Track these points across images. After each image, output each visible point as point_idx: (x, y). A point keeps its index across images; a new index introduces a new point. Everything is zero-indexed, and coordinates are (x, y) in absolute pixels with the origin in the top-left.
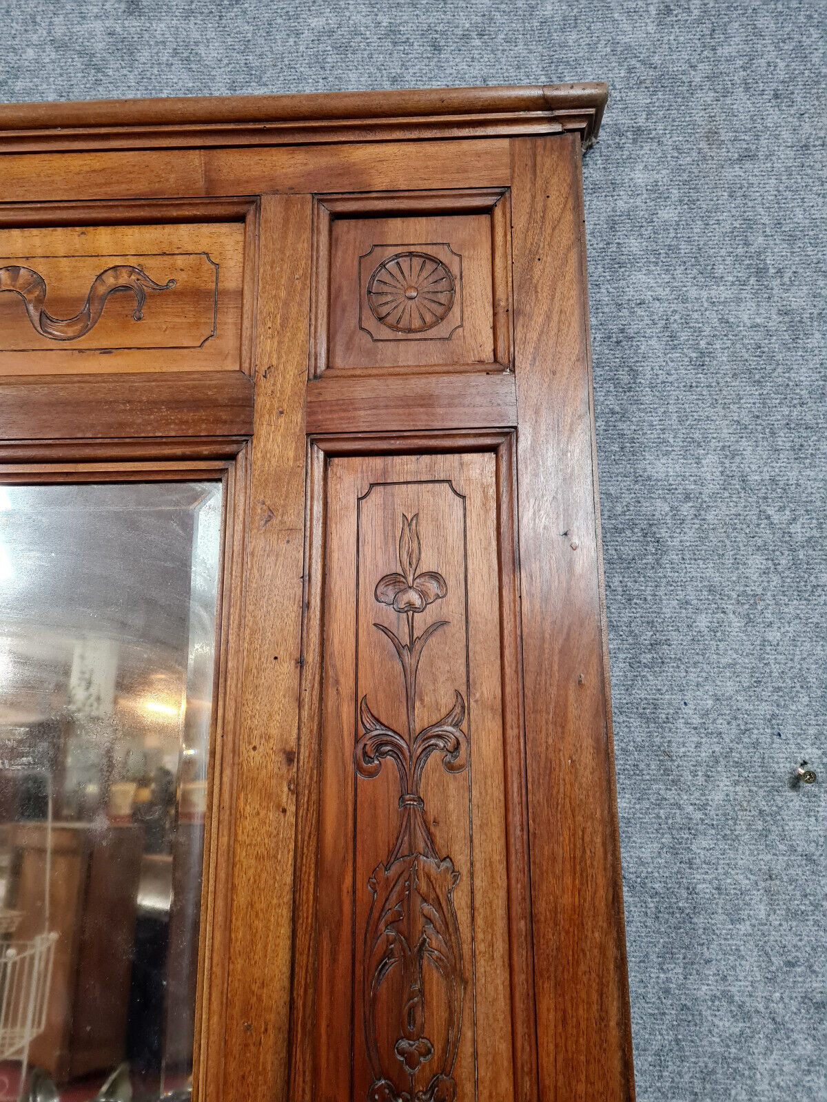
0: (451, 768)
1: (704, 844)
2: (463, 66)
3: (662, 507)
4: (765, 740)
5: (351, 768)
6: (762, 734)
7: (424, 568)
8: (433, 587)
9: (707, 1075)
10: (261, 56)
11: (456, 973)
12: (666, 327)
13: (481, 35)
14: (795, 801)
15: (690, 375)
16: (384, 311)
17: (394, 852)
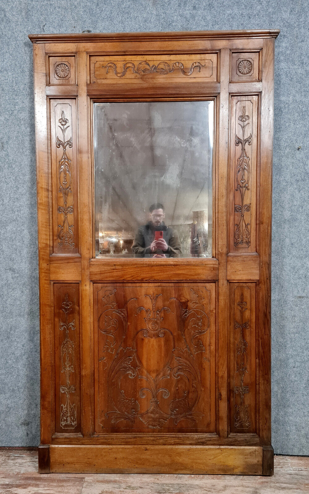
0: (249, 145)
1: (284, 158)
2: (254, 22)
3: (282, 105)
4: (295, 143)
5: (235, 145)
7: (246, 114)
8: (247, 118)
9: (281, 191)
10: (218, 19)
11: (249, 172)
12: (286, 73)
13: (258, 15)
14: (298, 152)
15: (289, 82)
16: (240, 70)
17: (241, 157)
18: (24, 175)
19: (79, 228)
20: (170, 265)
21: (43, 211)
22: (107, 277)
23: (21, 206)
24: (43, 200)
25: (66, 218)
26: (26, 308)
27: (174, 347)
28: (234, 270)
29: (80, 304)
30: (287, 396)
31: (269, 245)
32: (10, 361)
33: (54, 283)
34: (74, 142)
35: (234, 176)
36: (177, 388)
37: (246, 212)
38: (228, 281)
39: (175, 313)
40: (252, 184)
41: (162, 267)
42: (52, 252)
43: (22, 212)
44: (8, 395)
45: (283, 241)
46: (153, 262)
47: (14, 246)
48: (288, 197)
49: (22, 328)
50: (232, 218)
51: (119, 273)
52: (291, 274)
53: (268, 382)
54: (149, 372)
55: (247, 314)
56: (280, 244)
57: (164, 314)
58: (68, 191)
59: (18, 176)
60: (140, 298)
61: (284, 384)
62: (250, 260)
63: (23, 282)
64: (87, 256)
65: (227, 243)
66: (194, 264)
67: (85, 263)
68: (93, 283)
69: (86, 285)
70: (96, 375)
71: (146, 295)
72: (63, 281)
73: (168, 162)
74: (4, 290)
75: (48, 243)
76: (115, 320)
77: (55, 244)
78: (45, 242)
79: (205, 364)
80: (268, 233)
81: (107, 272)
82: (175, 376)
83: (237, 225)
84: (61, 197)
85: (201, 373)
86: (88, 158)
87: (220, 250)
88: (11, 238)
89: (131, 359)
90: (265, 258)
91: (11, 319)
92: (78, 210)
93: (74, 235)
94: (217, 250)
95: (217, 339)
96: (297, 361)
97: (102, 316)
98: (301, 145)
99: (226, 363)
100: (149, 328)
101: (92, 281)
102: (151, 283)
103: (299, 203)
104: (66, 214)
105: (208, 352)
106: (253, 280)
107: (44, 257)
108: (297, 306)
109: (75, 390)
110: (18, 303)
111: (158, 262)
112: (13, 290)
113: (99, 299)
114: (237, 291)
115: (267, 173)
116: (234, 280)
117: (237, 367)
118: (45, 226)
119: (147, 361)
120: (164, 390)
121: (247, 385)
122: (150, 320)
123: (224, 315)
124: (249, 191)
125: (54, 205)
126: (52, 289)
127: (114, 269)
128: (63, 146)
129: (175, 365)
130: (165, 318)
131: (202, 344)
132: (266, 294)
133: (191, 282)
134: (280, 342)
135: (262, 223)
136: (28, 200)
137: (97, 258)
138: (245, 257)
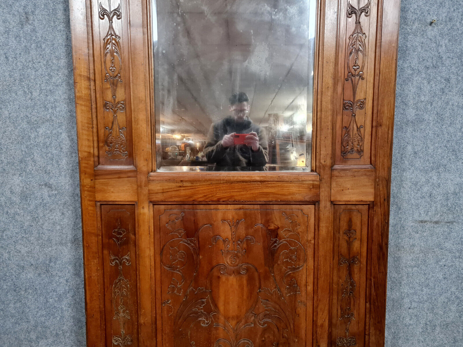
0: (366, 16)
1: (411, 37)
4: (426, 15)
5: (346, 16)
6: (426, 14)
9: (404, 81)
11: (364, 55)
14: (430, 28)
17: (354, 33)
18: (58, 58)
19: (133, 131)
20: (255, 182)
21: (83, 108)
22: (171, 197)
23: (56, 101)
24: (83, 92)
25: (115, 118)
26: (69, 234)
27: (260, 288)
28: (340, 189)
29: (136, 232)
30: (399, 343)
31: (388, 155)
32: (51, 300)
33: (101, 205)
34: (123, 11)
35: (343, 60)
36: (263, 339)
37: (358, 109)
38: (332, 202)
39: (261, 243)
40: (369, 72)
41: (245, 183)
42: (98, 164)
43: (58, 109)
44: (50, 341)
45: (403, 149)
46: (233, 177)
47: (50, 155)
48: (413, 90)
49: (65, 260)
50: (339, 118)
51: (188, 192)
52: (412, 192)
53: (381, 331)
54: (227, 318)
55: (356, 245)
56: (399, 153)
57: (247, 244)
58: (118, 81)
59: (50, 59)
60: (215, 224)
61: (396, 329)
62: (362, 175)
63: (63, 201)
64: (145, 169)
65: (332, 152)
66: (287, 180)
67: (143, 178)
68: (154, 205)
69: (143, 208)
70: (159, 323)
71: (224, 220)
72: (113, 201)
73: (253, 41)
74: (39, 211)
75: (92, 151)
76: (183, 253)
77: (101, 152)
78: (86, 149)
79: (299, 309)
80: (388, 139)
81: (171, 190)
82: (260, 324)
83: (346, 129)
84: (107, 89)
85: (293, 319)
86: (144, 34)
87: (322, 161)
88: (44, 144)
89: (203, 303)
90: (382, 173)
91: (50, 248)
92: (131, 107)
93: (127, 141)
94: (318, 161)
95: (316, 278)
96: (414, 301)
97: (165, 247)
98: (435, 18)
99: (327, 308)
100: (227, 262)
101: (151, 202)
102: (230, 204)
103: (427, 98)
104: (115, 112)
105: (303, 294)
106: (366, 202)
107: (85, 169)
108: (417, 233)
109: (132, 341)
110: (58, 227)
111: (240, 178)
112: (51, 211)
113: (161, 225)
114: (343, 216)
115: (390, 57)
116: (340, 201)
117: (341, 313)
118: (86, 128)
119: (224, 305)
120: (246, 341)
121: (353, 335)
122: (228, 252)
123: (325, 248)
124: (365, 81)
125: (98, 99)
126: (99, 213)
127: (180, 187)
128: (108, 16)
129: (261, 310)
130: (248, 250)
131: (297, 284)
132: (383, 220)
133: (282, 203)
134: (394, 278)
135: (381, 125)
136: (65, 93)
137: (158, 171)
138: (356, 171)
